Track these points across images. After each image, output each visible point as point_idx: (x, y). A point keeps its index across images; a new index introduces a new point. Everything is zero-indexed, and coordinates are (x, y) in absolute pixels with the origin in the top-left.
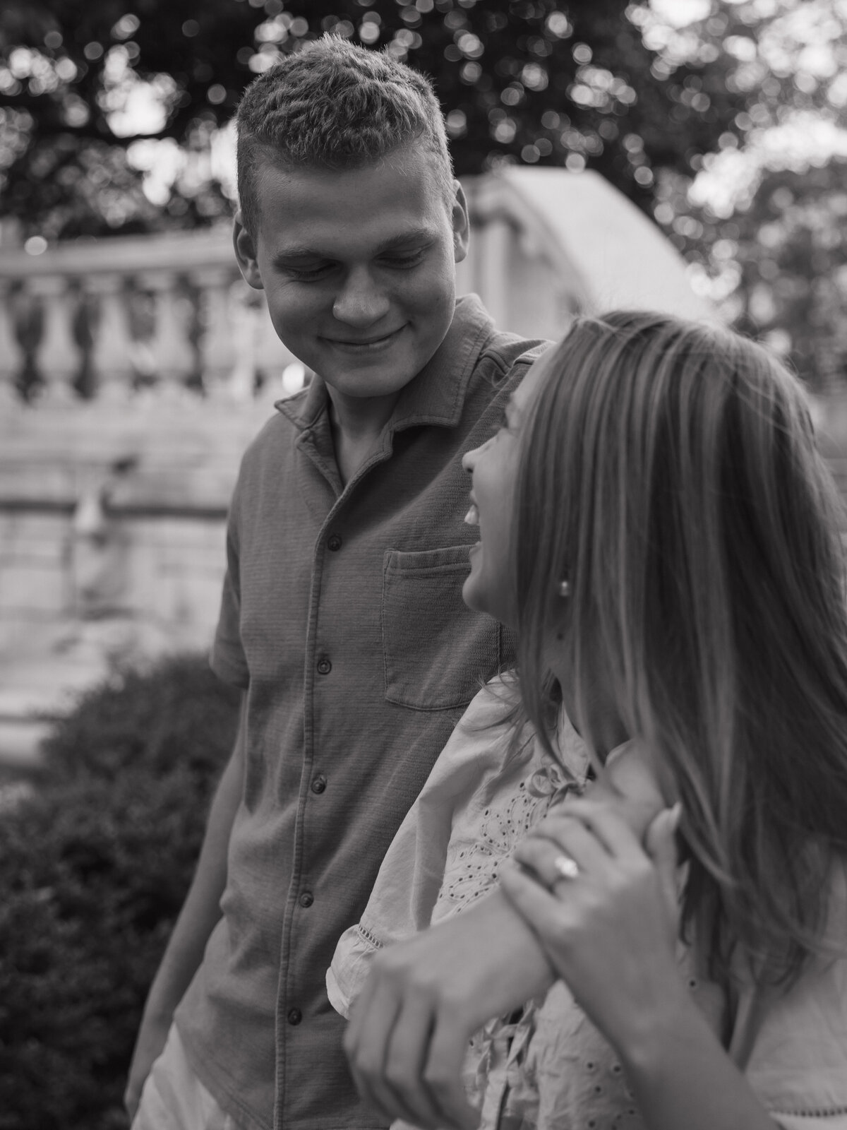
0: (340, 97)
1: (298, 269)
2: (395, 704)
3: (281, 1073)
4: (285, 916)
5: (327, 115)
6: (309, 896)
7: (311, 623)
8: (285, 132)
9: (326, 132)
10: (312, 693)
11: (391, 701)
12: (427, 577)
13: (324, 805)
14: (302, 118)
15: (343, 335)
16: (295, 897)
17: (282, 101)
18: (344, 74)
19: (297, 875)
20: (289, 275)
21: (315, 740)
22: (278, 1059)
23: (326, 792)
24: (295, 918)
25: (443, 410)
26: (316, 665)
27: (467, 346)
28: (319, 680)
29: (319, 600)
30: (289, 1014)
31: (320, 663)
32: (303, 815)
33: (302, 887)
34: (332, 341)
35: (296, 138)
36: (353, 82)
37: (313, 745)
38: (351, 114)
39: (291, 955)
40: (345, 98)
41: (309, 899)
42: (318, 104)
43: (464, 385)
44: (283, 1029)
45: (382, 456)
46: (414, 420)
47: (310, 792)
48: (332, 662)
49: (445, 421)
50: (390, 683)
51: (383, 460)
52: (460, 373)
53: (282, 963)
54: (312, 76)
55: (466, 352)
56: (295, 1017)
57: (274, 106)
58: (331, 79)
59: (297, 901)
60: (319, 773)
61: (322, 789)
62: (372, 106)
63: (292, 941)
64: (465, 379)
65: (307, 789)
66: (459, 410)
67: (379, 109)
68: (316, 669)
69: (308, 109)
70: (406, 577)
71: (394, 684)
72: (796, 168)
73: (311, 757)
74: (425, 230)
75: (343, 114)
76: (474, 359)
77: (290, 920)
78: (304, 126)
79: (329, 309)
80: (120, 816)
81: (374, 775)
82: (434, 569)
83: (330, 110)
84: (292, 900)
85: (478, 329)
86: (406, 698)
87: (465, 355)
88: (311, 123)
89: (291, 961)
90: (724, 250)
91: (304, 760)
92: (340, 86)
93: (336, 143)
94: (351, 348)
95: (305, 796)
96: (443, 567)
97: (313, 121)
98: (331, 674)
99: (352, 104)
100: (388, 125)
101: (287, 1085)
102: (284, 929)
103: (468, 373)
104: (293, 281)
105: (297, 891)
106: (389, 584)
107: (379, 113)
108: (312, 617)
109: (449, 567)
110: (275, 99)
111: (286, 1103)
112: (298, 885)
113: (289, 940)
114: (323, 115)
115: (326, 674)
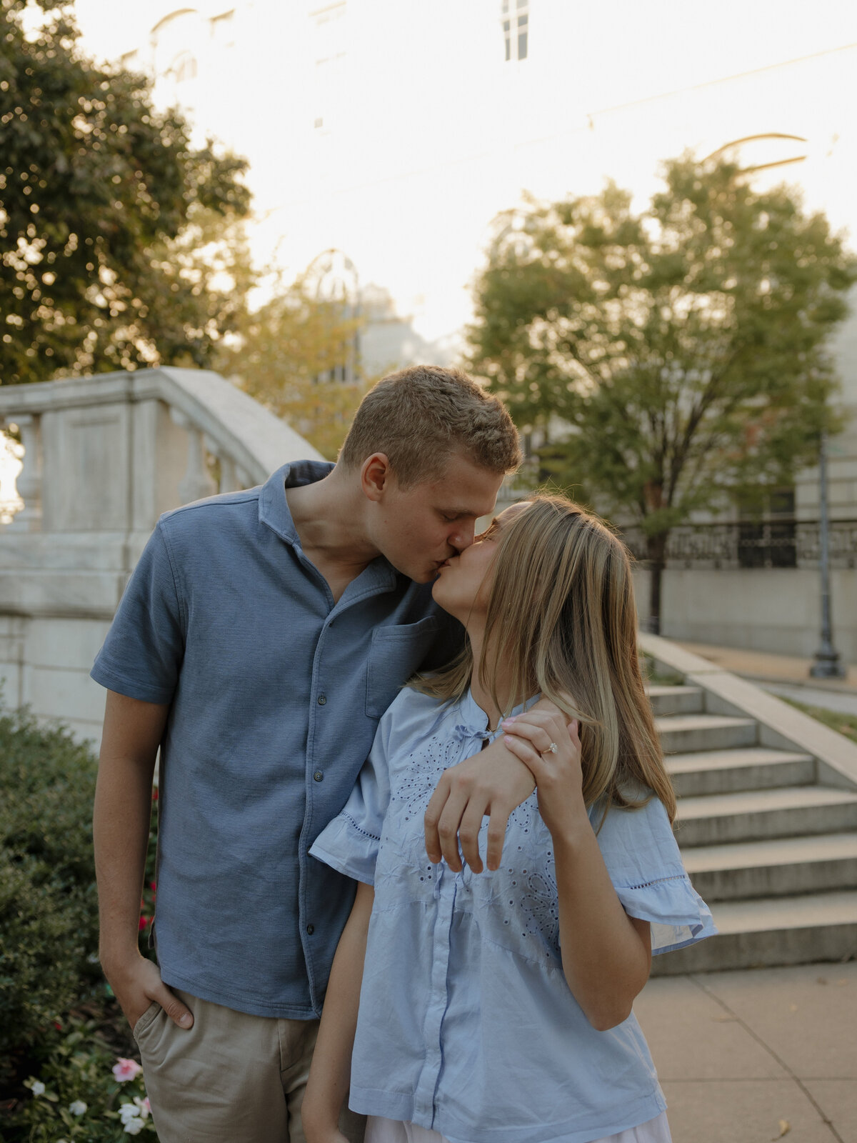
7: (317, 672)
10: (315, 717)
11: (371, 716)
26: (317, 699)
28: (319, 709)
29: (321, 658)
31: (319, 697)
32: (312, 796)
37: (313, 750)
47: (314, 782)
48: (328, 697)
50: (371, 705)
61: (321, 779)
65: (312, 779)
68: (317, 701)
71: (373, 706)
73: (312, 758)
91: (308, 760)
95: (311, 783)
98: (325, 705)
108: (317, 668)
115: (323, 705)
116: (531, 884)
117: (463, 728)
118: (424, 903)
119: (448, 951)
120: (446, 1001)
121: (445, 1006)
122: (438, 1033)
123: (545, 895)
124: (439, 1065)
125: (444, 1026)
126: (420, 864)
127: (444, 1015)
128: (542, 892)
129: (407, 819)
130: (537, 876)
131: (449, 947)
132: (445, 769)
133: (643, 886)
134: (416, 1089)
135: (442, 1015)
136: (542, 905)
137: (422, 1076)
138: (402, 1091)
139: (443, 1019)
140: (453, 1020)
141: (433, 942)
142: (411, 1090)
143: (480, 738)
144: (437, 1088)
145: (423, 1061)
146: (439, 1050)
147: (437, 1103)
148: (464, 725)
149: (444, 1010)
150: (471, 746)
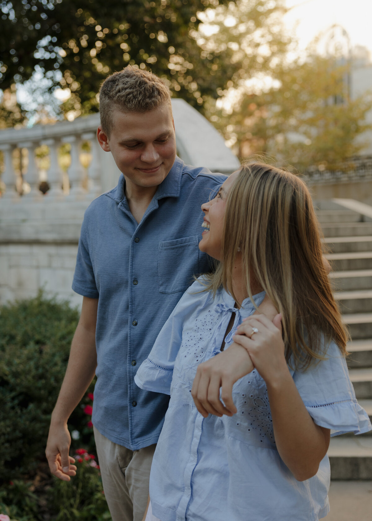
0: (143, 88)
1: (129, 145)
2: (163, 293)
3: (131, 423)
4: (127, 370)
5: (139, 94)
6: (135, 362)
7: (130, 268)
8: (125, 100)
9: (140, 100)
10: (132, 292)
11: (161, 292)
12: (173, 249)
13: (137, 330)
14: (131, 95)
15: (145, 167)
16: (130, 363)
17: (122, 90)
18: (142, 80)
19: (130, 355)
20: (125, 147)
21: (133, 307)
22: (129, 418)
23: (137, 325)
24: (131, 370)
25: (173, 192)
26: (132, 282)
27: (178, 170)
28: (134, 287)
29: (133, 260)
30: (133, 403)
31: (134, 281)
32: (130, 334)
33: (132, 359)
34: (139, 169)
35: (129, 102)
36: (146, 83)
37: (132, 309)
38: (148, 94)
39: (131, 383)
40: (145, 88)
41: (135, 363)
42: (136, 91)
43: (179, 183)
44: (131, 408)
45: (155, 208)
46: (165, 195)
47: (132, 326)
48: (138, 280)
49: (175, 195)
50: (161, 286)
51: (156, 209)
52: (178, 179)
53: (128, 386)
54: (131, 81)
55: (178, 172)
56: (135, 404)
57: (119, 91)
58: (138, 82)
59: (131, 364)
60: (135, 319)
61: (136, 324)
62: (153, 91)
63: (131, 378)
64: (180, 181)
65: (131, 325)
66: (179, 192)
67: (156, 92)
68: (132, 283)
69: (132, 93)
70: (166, 249)
71: (162, 286)
72: (258, 93)
73: (132, 314)
74: (170, 131)
75: (145, 95)
76: (181, 174)
77: (130, 371)
78: (132, 98)
79: (140, 157)
80: (9, 364)
81: (155, 318)
82: (176, 246)
83: (140, 93)
84: (129, 364)
85: (180, 164)
86: (167, 291)
87: (178, 173)
88: (135, 97)
89: (131, 385)
90: (230, 128)
91: (129, 315)
92: (142, 84)
93: (143, 104)
94: (146, 171)
95: (131, 327)
96: (180, 245)
97: (135, 96)
98: (137, 285)
99: (147, 90)
100: (160, 97)
101: (133, 427)
102: (128, 374)
103: (180, 179)
104: (127, 149)
105: (130, 361)
106: (160, 252)
107: (156, 93)
108: (131, 265)
109: (182, 245)
110: (119, 89)
111: (133, 433)
112: (130, 359)
113: (130, 378)
114: (138, 94)
115: (136, 285)
116: (256, 403)
117: (222, 306)
118: (191, 405)
119: (201, 433)
120: (196, 461)
121: (195, 463)
122: (190, 478)
123: (264, 409)
124: (190, 496)
125: (194, 474)
126: (189, 383)
127: (195, 468)
128: (262, 407)
129: (185, 356)
130: (259, 398)
131: (201, 431)
132: (210, 329)
133: (325, 405)
134: (177, 508)
135: (193, 468)
136: (263, 414)
137: (181, 501)
138: (170, 507)
139: (193, 471)
140: (199, 472)
141: (194, 427)
142: (174, 508)
143: (231, 312)
144: (187, 509)
145: (183, 493)
146: (190, 487)
147: (188, 517)
148: (223, 304)
149: (195, 466)
150: (224, 317)
